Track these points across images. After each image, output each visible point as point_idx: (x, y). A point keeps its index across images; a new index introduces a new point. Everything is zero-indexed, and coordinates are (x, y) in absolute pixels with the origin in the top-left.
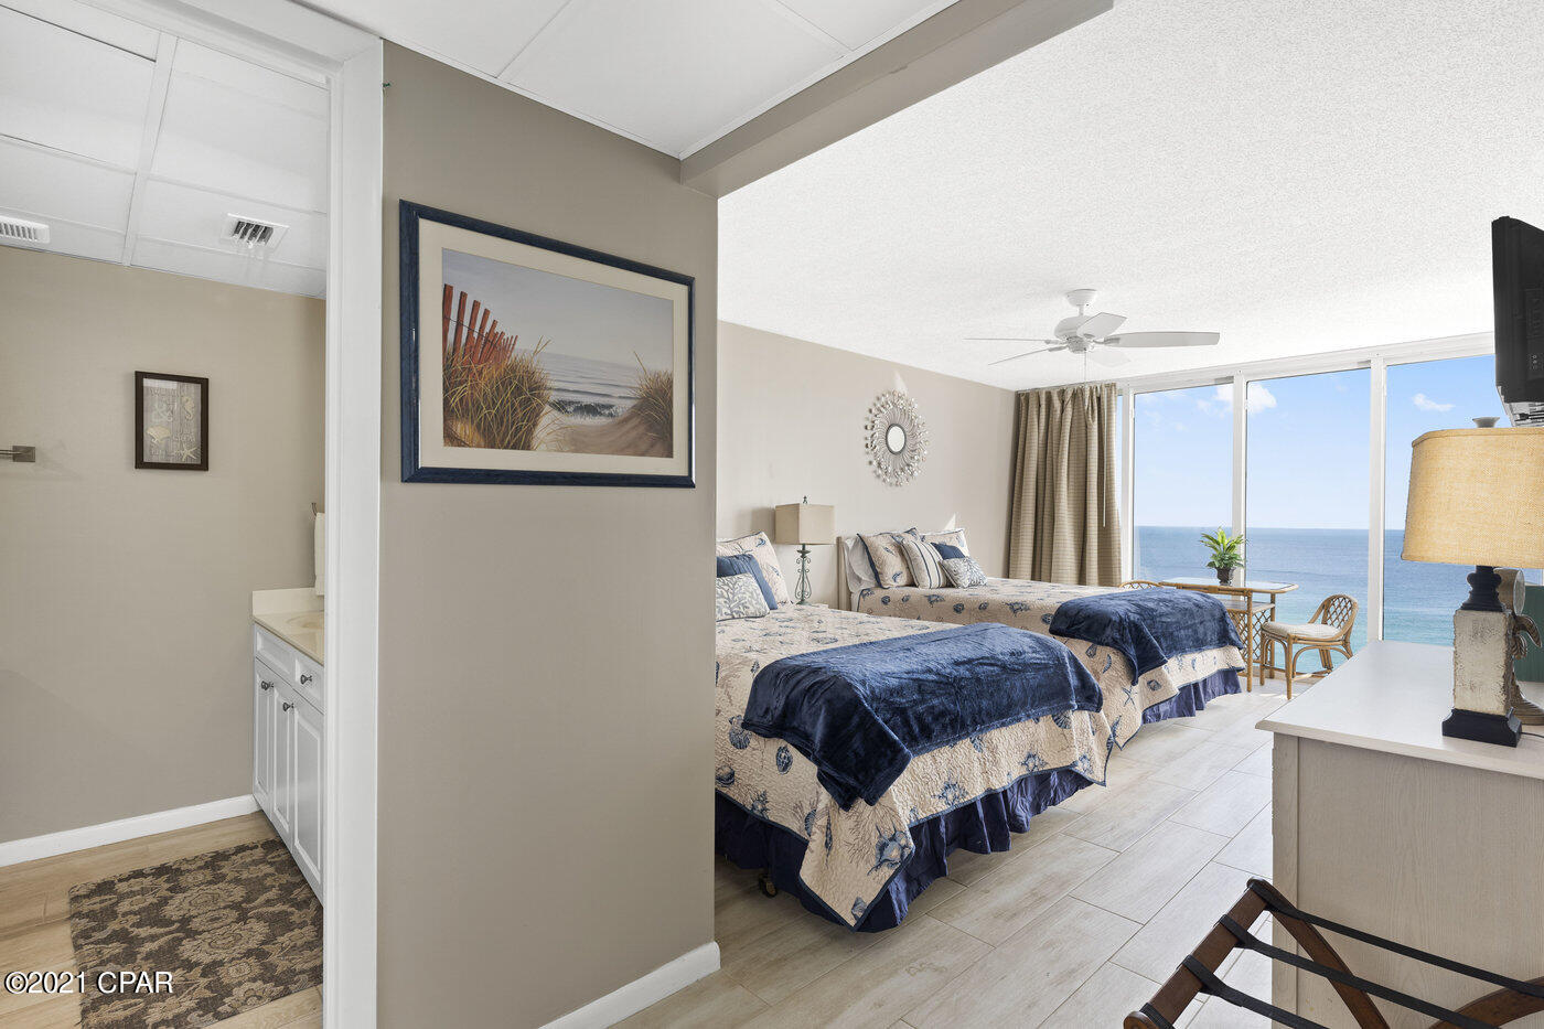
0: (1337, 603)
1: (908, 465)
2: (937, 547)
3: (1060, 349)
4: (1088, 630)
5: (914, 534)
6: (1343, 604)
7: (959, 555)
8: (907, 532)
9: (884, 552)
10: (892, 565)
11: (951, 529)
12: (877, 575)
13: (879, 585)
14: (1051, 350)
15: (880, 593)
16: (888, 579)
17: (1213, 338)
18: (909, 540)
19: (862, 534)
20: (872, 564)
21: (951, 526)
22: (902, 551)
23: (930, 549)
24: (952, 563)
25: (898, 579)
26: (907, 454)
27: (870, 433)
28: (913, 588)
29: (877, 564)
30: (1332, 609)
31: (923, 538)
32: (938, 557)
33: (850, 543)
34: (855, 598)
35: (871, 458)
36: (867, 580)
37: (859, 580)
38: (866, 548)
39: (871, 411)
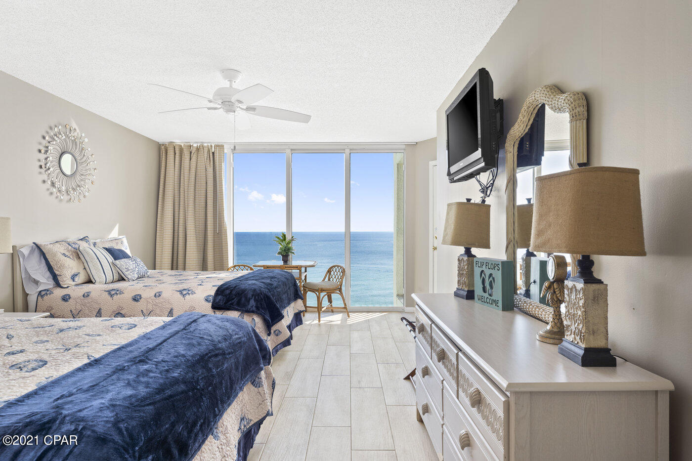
0: (334, 269)
1: (79, 186)
2: (109, 250)
3: (215, 109)
4: (239, 304)
5: (87, 241)
6: (337, 270)
7: (125, 256)
8: (81, 240)
9: (63, 257)
10: (68, 267)
11: (116, 236)
12: (55, 277)
13: (58, 285)
14: (209, 109)
15: (59, 293)
16: (66, 280)
17: (306, 118)
18: (83, 245)
19: (39, 242)
20: (50, 268)
21: (114, 234)
22: (78, 255)
23: (104, 253)
24: (120, 263)
25: (76, 279)
26: (78, 177)
27: (42, 156)
28: (91, 285)
29: (55, 268)
30: (332, 273)
31: (95, 244)
32: (110, 258)
33: (26, 251)
34: (32, 299)
35: (45, 177)
36: (45, 281)
37: (36, 282)
38: (43, 254)
39: (44, 138)
